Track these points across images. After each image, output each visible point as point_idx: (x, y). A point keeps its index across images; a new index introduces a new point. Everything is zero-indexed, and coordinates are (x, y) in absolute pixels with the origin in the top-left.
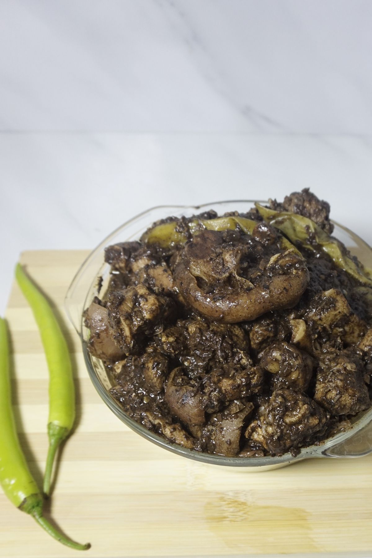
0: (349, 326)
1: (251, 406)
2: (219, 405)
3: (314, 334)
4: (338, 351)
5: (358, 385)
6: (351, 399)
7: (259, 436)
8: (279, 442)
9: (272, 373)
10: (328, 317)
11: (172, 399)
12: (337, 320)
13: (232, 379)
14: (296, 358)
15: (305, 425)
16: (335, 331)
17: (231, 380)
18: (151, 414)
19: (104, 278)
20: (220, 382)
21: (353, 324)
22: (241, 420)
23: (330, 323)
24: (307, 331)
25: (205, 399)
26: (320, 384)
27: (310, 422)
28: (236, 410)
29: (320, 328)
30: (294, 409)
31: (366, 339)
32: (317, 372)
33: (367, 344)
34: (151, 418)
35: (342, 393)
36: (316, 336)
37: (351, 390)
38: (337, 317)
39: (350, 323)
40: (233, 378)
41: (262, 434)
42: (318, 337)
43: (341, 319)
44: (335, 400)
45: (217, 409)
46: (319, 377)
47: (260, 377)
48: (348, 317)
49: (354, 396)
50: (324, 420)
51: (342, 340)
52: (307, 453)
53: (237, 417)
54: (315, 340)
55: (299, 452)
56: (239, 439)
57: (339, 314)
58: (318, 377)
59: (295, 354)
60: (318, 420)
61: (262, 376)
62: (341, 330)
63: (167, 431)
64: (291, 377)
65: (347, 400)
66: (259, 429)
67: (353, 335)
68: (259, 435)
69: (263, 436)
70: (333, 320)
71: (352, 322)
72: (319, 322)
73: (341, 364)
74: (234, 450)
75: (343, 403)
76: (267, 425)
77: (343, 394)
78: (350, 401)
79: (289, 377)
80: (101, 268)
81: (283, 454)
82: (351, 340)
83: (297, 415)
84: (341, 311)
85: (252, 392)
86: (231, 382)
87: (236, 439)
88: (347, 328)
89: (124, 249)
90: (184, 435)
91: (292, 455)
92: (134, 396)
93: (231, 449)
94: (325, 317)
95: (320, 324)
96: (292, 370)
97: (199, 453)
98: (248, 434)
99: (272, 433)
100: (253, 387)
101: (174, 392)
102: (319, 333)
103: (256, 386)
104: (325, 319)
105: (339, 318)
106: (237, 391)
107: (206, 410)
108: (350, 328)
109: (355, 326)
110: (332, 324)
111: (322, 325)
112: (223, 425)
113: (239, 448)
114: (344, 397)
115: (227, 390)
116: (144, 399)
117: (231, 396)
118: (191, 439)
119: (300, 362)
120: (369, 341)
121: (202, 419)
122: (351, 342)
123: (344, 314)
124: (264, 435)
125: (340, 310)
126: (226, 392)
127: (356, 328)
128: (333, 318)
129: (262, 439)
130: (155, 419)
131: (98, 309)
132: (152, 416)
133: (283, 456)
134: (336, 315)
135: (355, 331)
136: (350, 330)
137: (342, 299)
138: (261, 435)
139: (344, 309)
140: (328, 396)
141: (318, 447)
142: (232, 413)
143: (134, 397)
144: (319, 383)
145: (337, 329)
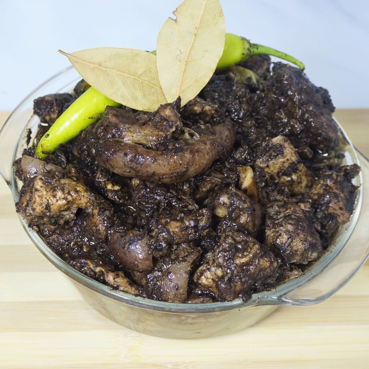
0: (297, 175)
1: (199, 250)
2: (167, 247)
3: (261, 182)
4: (285, 199)
5: (309, 230)
6: (302, 244)
7: (208, 280)
8: (230, 283)
9: (220, 218)
10: (276, 164)
11: (117, 246)
12: (285, 168)
13: (180, 221)
14: (245, 202)
15: (256, 265)
16: (282, 180)
17: (178, 222)
18: (92, 262)
19: (33, 130)
20: (168, 224)
21: (300, 173)
22: (189, 264)
23: (278, 171)
24: (254, 178)
25: (152, 242)
26: (270, 230)
27: (261, 264)
28: (184, 254)
29: (267, 176)
30: (244, 250)
31: (314, 188)
32: (265, 218)
33: (316, 192)
34: (92, 266)
35: (293, 238)
36: (264, 184)
37: (302, 235)
38: (284, 165)
39: (298, 171)
40: (182, 220)
41: (212, 278)
42: (265, 186)
43: (289, 167)
44: (287, 245)
45: (166, 251)
46: (269, 222)
47: (209, 219)
48: (296, 164)
49: (305, 241)
50: (275, 264)
51: (290, 190)
52: (258, 298)
53: (184, 260)
54: (262, 188)
55: (250, 297)
56: (187, 284)
57: (287, 162)
58: (267, 223)
59: (243, 198)
60: (269, 263)
61: (210, 218)
62: (289, 179)
63: (110, 278)
64: (239, 221)
65: (298, 245)
66: (208, 272)
67: (300, 185)
68: (207, 278)
69: (212, 279)
70: (281, 168)
71: (300, 171)
72: (267, 170)
73: (291, 209)
74: (182, 296)
75: (295, 248)
76: (216, 268)
77: (295, 239)
78: (302, 246)
79: (238, 220)
80: (29, 121)
81: (234, 300)
82: (298, 191)
83: (248, 255)
84: (289, 159)
85: (200, 235)
86: (178, 224)
87: (184, 283)
88: (294, 177)
89: (56, 100)
90: (127, 282)
91: (243, 300)
92: (73, 244)
93: (178, 294)
94: (273, 164)
95: (267, 171)
96: (241, 213)
97: (144, 299)
98: (197, 277)
99: (222, 276)
100: (201, 230)
101: (119, 238)
102: (266, 182)
103: (204, 228)
104: (273, 167)
105: (287, 166)
106: (185, 234)
107: (153, 254)
108: (298, 177)
109: (302, 176)
110: (280, 172)
111: (269, 173)
112: (170, 269)
113: (186, 294)
114: (295, 242)
115: (175, 232)
116: (83, 247)
117: (179, 239)
118: (135, 286)
119: (249, 205)
120: (317, 189)
121: (149, 263)
122: (299, 192)
123: (292, 162)
124: (214, 278)
125: (288, 157)
126: (174, 234)
127: (303, 177)
128: (281, 166)
129: (212, 282)
130: (96, 267)
131: (32, 161)
132: (93, 264)
133: (233, 301)
134: (284, 162)
135: (303, 181)
136: (298, 179)
137: (290, 146)
138: (210, 278)
139: (292, 156)
140: (278, 241)
141: (270, 292)
142: (180, 256)
143: (73, 246)
144: (269, 228)
145: (285, 177)
